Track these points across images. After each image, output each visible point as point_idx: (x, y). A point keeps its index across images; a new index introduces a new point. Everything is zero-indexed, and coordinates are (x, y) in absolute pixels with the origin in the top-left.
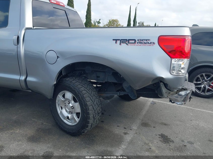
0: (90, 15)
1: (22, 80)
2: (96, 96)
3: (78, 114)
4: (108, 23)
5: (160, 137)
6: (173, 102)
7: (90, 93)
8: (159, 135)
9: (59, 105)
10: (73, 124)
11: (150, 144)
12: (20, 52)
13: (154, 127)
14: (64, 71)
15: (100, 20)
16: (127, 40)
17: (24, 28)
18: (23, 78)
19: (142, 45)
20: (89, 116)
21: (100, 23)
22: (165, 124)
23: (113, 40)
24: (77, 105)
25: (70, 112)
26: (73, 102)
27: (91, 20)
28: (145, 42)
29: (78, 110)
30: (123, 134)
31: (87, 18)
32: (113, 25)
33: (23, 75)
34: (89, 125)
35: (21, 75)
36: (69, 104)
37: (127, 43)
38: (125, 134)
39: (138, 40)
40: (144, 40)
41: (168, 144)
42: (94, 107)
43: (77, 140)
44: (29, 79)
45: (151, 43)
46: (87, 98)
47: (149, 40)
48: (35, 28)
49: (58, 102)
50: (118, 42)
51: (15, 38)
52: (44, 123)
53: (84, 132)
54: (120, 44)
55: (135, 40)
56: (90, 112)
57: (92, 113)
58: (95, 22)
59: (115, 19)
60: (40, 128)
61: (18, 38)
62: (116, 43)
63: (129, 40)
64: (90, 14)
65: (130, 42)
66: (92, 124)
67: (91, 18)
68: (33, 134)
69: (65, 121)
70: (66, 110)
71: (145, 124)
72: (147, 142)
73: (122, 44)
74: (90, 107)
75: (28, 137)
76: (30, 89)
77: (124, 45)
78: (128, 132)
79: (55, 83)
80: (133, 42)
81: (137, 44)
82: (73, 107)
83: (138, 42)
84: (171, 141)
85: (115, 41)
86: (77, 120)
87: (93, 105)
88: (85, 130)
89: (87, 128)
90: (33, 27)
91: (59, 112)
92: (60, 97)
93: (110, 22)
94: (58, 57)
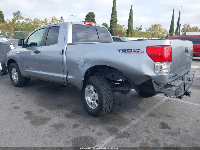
0: (132, 23)
1: (64, 78)
2: (109, 89)
3: (97, 101)
4: (150, 28)
5: (160, 124)
6: (167, 96)
7: (105, 87)
8: (160, 123)
9: (86, 95)
10: (94, 108)
11: (150, 128)
12: (64, 59)
13: (159, 117)
14: (89, 71)
15: (141, 26)
16: (126, 50)
17: (67, 44)
18: (65, 76)
19: (136, 53)
20: (103, 102)
21: (141, 29)
22: (170, 116)
23: (118, 50)
24: (96, 95)
25: (93, 99)
26: (94, 92)
27: (132, 27)
28: (137, 51)
29: (97, 98)
30: (130, 120)
31: (129, 25)
32: (156, 30)
33: (65, 75)
34: (103, 108)
35: (64, 74)
36: (92, 94)
37: (126, 52)
38: (133, 119)
39: (133, 50)
40: (137, 49)
41: (165, 129)
42: (107, 96)
43: (96, 119)
44: (69, 77)
45: (141, 51)
46: (102, 90)
47: (140, 49)
48: (73, 43)
49: (86, 92)
50: (121, 51)
51: (61, 50)
52: (78, 108)
53: (100, 114)
54: (122, 53)
55: (131, 50)
56: (104, 99)
57: (105, 100)
58: (137, 28)
59: (157, 24)
60: (74, 111)
61: (63, 50)
62: (119, 52)
63: (128, 50)
64: (132, 21)
65: (128, 51)
66: (106, 108)
67: (132, 25)
68: (69, 113)
69: (90, 106)
70: (90, 98)
71: (152, 115)
72: (147, 126)
73: (123, 52)
74: (103, 96)
75: (66, 114)
76: (69, 84)
77: (124, 53)
78: (136, 119)
79: (84, 79)
80: (130, 51)
81: (132, 52)
82: (94, 96)
83: (133, 51)
84: (168, 128)
85: (119, 51)
86: (97, 105)
87: (106, 95)
88: (101, 112)
89: (102, 110)
90: (72, 42)
91: (86, 100)
92: (87, 89)
93: (152, 27)
94: (85, 62)
